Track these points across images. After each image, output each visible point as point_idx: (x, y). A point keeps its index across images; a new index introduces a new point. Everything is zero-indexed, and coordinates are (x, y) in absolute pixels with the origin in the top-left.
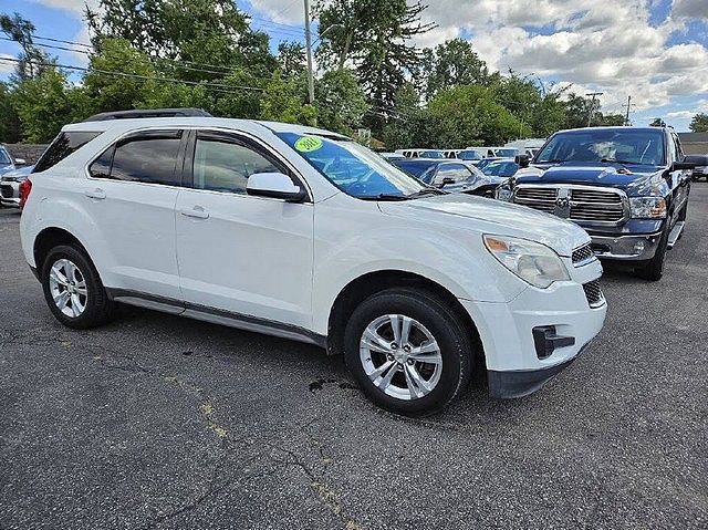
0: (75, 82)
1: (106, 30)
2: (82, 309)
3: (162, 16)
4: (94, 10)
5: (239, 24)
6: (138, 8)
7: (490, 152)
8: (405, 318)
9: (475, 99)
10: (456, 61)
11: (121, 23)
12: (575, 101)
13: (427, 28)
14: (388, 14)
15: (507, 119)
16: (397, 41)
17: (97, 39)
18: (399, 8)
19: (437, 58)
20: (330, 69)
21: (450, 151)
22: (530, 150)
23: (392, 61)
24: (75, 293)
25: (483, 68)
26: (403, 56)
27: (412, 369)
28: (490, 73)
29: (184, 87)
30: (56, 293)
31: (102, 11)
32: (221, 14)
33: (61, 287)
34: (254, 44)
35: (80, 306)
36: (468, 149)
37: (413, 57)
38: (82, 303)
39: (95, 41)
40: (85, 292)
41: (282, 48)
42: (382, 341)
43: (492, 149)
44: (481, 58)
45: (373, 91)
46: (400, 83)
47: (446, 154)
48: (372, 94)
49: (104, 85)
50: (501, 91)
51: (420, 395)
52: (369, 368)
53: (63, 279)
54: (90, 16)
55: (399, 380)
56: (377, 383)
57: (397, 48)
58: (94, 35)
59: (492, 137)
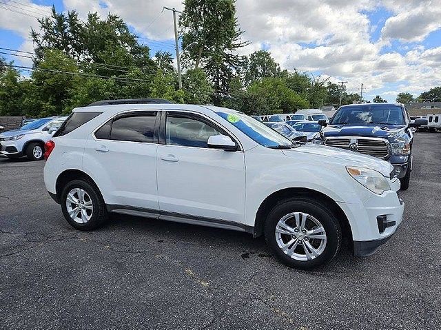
0: (25, 76)
1: (45, 44)
2: (89, 218)
3: (82, 35)
4: (37, 32)
5: (131, 40)
6: (66, 31)
7: (288, 117)
8: (304, 214)
9: (276, 85)
10: (261, 63)
11: (55, 40)
12: (332, 86)
13: (245, 44)
14: (224, 36)
15: (295, 97)
16: (227, 51)
17: (39, 49)
18: (231, 33)
19: (250, 62)
20: (190, 68)
21: (264, 116)
22: (311, 115)
23: (225, 63)
24: (84, 208)
25: (277, 67)
26: (231, 61)
27: (307, 243)
28: (282, 70)
29: (101, 80)
30: (70, 210)
31: (42, 32)
32: (119, 35)
33: (74, 206)
34: (140, 53)
35: (87, 216)
36: (274, 115)
37: (237, 60)
38: (89, 215)
39: (37, 51)
40: (91, 207)
41: (157, 55)
42: (288, 228)
43: (289, 115)
44: (276, 61)
45: (214, 81)
46: (230, 77)
47: (262, 118)
48: (214, 83)
49: (45, 78)
50: (288, 81)
51: (313, 257)
52: (281, 244)
53: (76, 200)
54: (34, 35)
55: (300, 250)
56: (286, 252)
57: (228, 56)
58: (37, 47)
59: (287, 107)
